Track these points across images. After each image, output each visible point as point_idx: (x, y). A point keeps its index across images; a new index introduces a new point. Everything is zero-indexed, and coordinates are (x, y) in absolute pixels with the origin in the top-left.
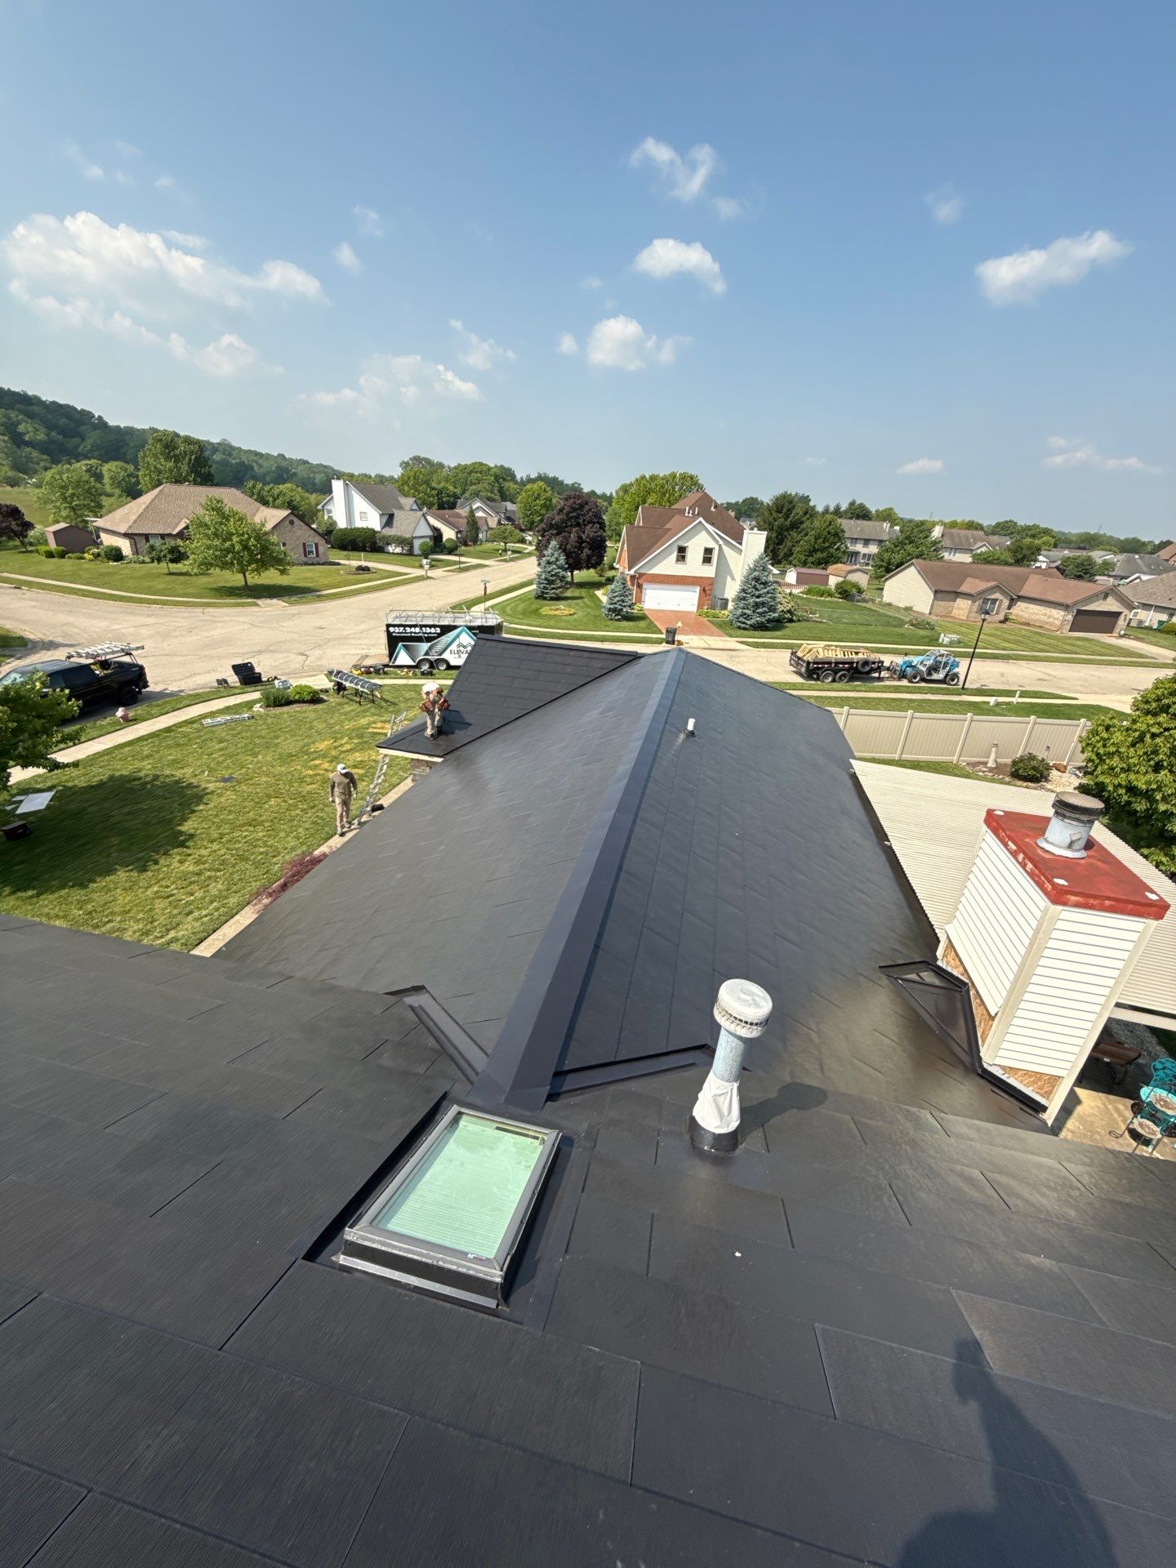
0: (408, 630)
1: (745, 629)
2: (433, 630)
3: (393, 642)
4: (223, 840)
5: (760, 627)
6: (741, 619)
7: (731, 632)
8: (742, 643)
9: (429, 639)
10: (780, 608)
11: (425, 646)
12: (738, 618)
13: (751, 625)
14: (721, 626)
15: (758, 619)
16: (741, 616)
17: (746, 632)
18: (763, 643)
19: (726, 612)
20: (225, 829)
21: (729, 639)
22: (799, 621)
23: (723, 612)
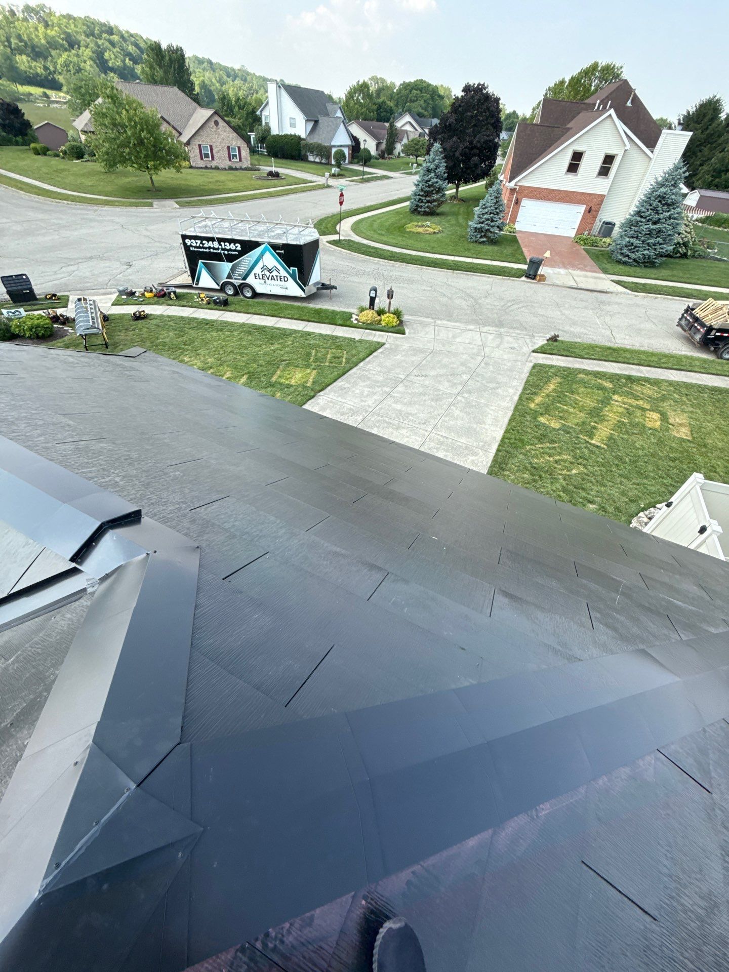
0: (206, 244)
1: (626, 264)
2: (232, 246)
3: (193, 257)
5: (648, 264)
6: (625, 251)
7: (608, 266)
8: (618, 283)
9: (230, 258)
11: (225, 267)
12: (621, 249)
13: (634, 260)
14: (597, 257)
15: (646, 252)
16: (626, 246)
17: (627, 268)
19: (608, 240)
21: (603, 276)
22: (694, 257)
23: (604, 240)
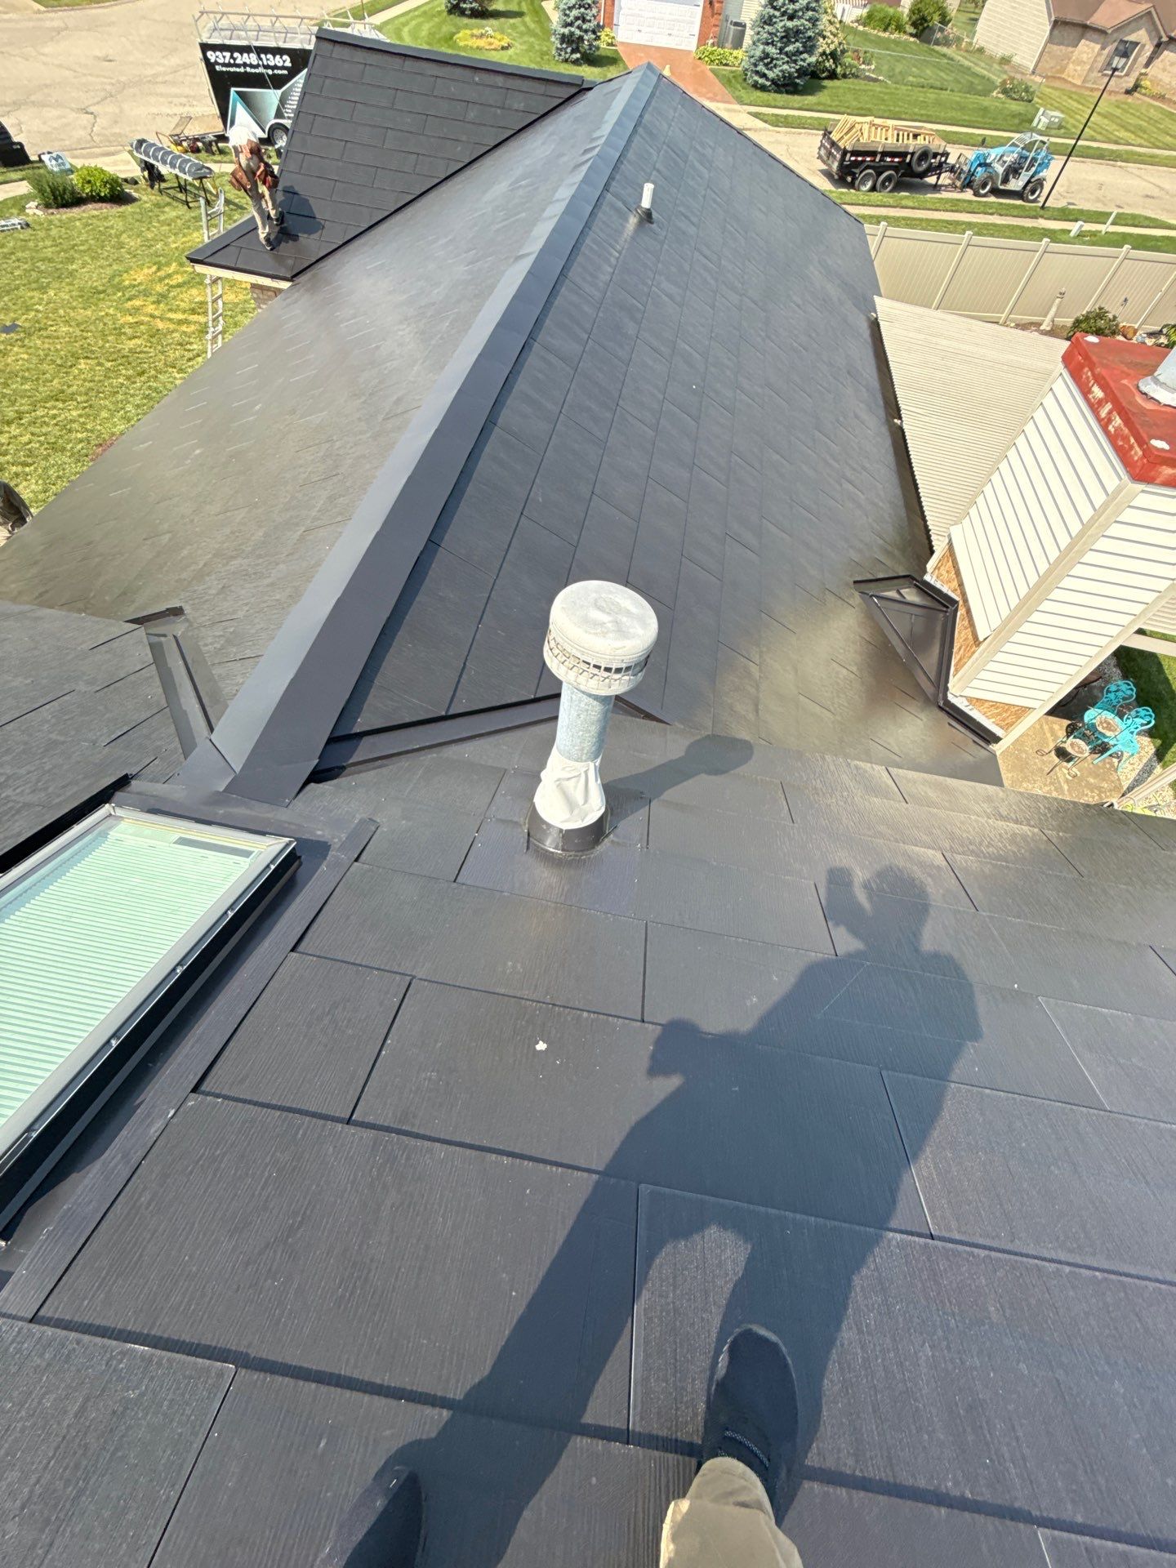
0: (239, 59)
1: (763, 88)
2: (278, 61)
3: (222, 83)
4: (23, 421)
5: (786, 86)
6: (761, 68)
8: (756, 115)
10: (823, 46)
11: (271, 98)
12: (755, 65)
13: (773, 82)
14: (729, 81)
15: (785, 67)
16: (761, 59)
17: (764, 96)
18: (786, 117)
19: (739, 53)
20: (22, 405)
21: (737, 107)
22: (845, 76)
23: (735, 53)
